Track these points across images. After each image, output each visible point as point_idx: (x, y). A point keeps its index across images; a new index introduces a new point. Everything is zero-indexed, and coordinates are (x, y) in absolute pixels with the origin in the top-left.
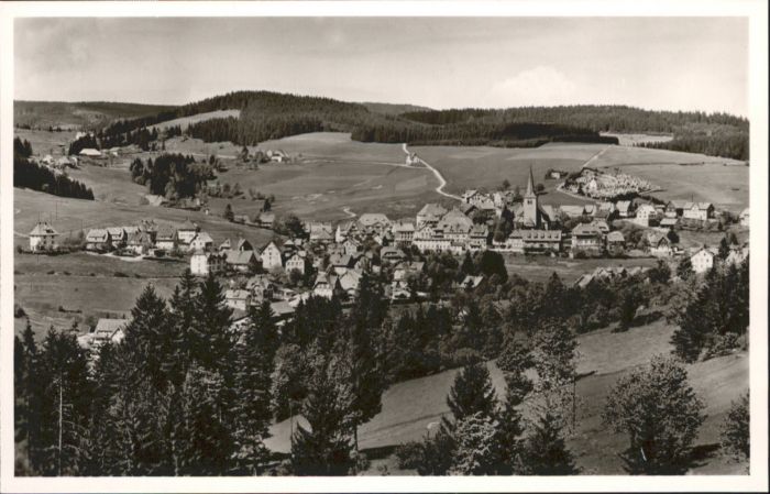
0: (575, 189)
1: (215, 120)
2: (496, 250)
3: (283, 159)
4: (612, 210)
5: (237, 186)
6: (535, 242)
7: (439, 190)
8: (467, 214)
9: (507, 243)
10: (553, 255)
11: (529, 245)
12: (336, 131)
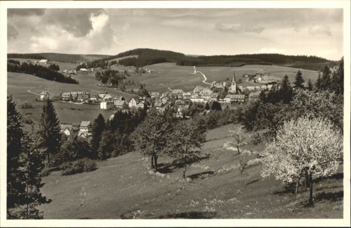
0: (253, 81)
1: (128, 58)
2: (220, 102)
3: (151, 72)
4: (266, 88)
5: (133, 81)
6: (235, 99)
7: (204, 81)
8: (211, 89)
9: (224, 100)
10: (241, 104)
11: (233, 100)
12: (172, 62)
